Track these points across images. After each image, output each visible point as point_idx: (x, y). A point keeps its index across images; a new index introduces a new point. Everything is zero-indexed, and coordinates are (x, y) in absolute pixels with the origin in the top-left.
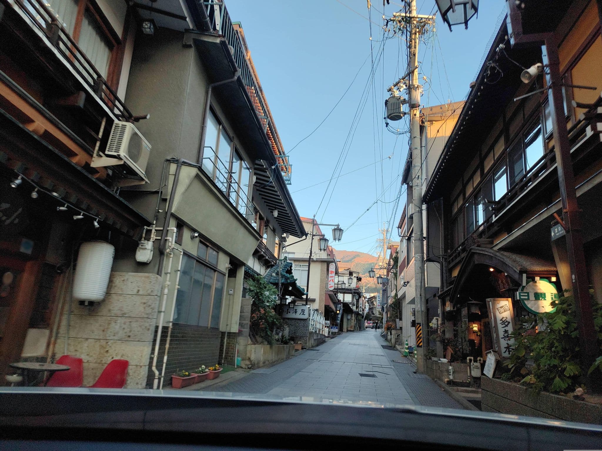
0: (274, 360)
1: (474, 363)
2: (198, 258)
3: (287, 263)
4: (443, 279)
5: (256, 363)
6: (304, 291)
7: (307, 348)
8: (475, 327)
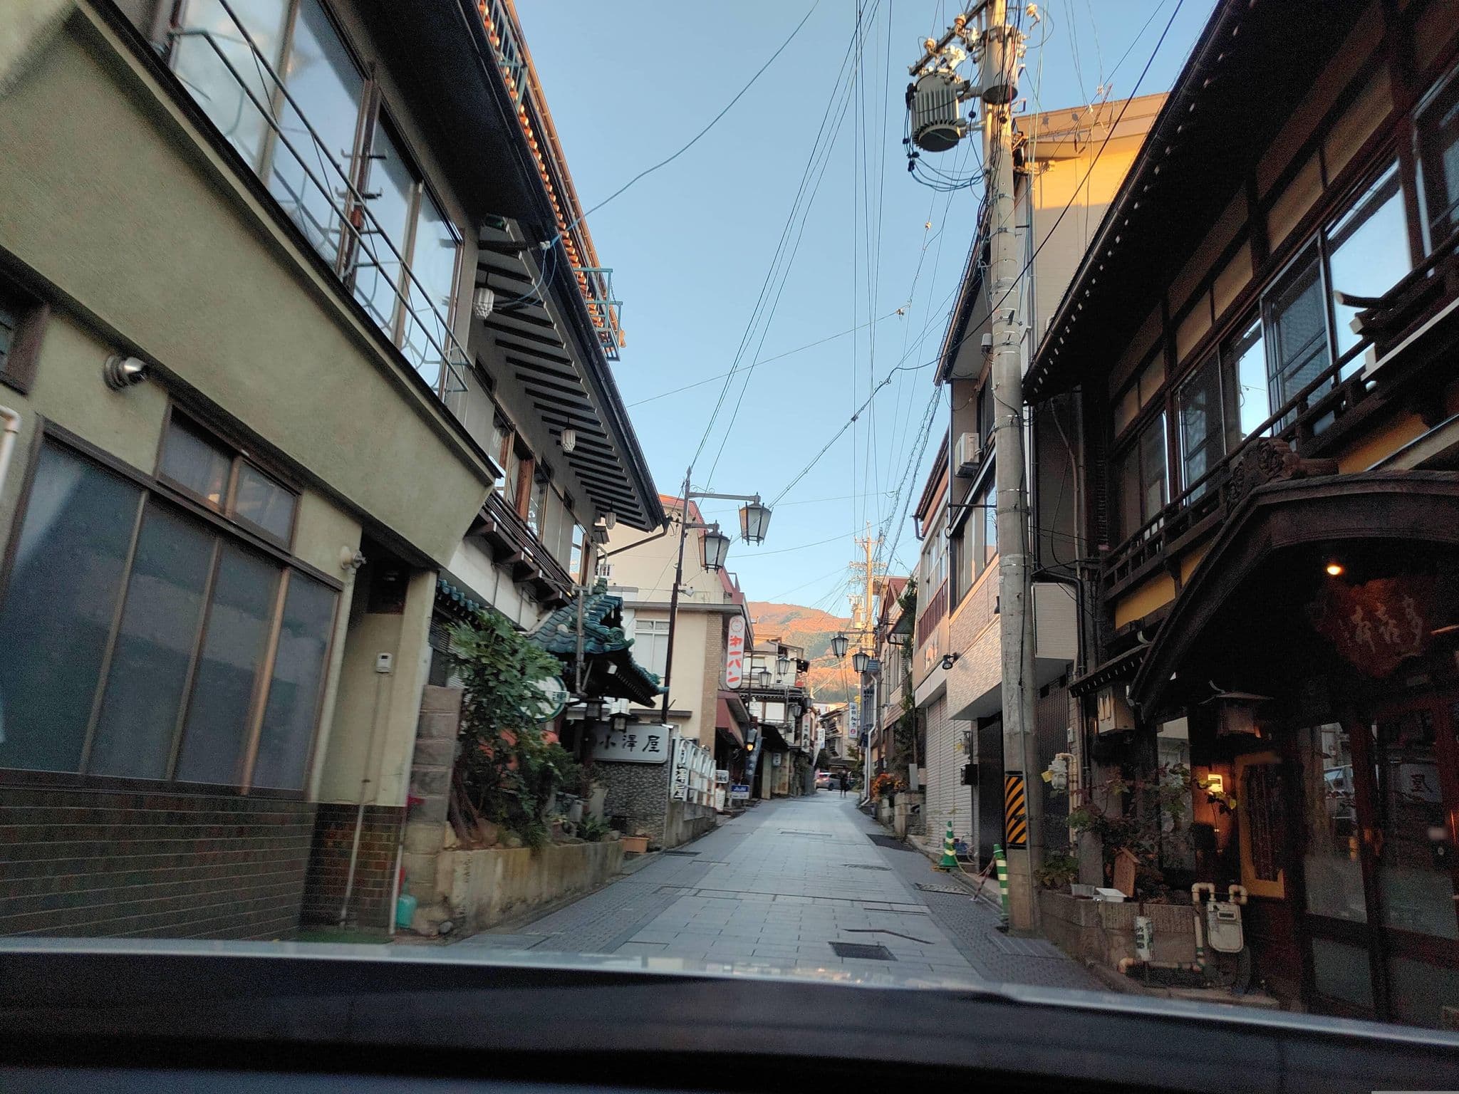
0: (545, 896)
1: (1219, 906)
2: (159, 483)
3: (607, 597)
4: (1084, 629)
5: (471, 911)
6: (658, 683)
7: (664, 848)
8: (1216, 784)
